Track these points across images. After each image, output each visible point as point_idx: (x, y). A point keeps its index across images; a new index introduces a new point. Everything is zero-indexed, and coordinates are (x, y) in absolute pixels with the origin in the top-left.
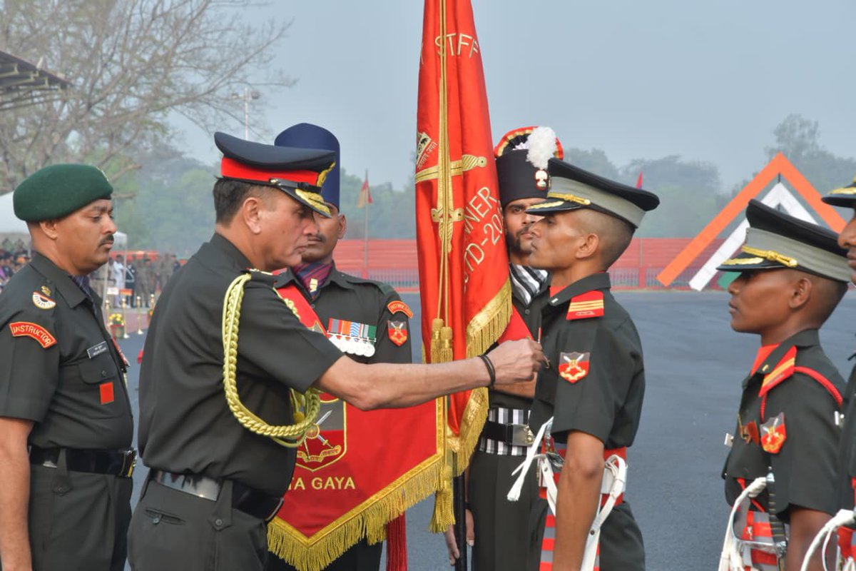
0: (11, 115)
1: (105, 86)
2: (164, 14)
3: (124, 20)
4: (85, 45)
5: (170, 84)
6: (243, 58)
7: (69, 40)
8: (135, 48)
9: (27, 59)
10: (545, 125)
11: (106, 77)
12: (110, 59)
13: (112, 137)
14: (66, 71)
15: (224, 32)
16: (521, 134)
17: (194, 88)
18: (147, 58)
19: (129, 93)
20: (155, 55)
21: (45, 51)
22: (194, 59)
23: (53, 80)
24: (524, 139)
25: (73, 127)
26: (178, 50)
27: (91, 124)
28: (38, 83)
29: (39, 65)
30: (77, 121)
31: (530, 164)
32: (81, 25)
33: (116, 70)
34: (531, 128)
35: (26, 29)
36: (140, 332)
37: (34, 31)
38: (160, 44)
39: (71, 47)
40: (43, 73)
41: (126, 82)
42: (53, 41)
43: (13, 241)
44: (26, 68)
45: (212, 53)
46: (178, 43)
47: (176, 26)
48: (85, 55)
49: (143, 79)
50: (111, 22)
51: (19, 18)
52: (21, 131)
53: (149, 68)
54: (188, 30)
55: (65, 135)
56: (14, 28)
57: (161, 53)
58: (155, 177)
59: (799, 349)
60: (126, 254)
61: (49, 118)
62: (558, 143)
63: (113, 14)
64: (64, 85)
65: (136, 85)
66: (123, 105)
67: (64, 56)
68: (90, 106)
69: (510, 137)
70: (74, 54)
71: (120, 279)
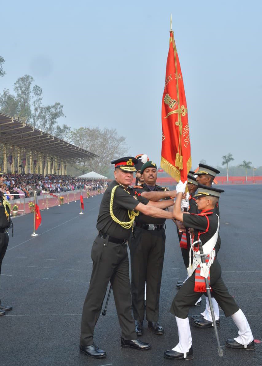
0: (91, 161)
1: (104, 157)
2: (113, 146)
3: (107, 147)
4: (102, 151)
5: (114, 156)
6: (124, 152)
7: (99, 150)
8: (109, 151)
9: (94, 153)
10: (145, 154)
11: (105, 155)
12: (105, 153)
13: (105, 164)
14: (99, 154)
15: (121, 148)
16: (140, 156)
17: (117, 156)
18: (110, 152)
19: (108, 157)
20: (111, 152)
21: (96, 152)
22: (117, 152)
23: (97, 156)
24: (140, 157)
25: (100, 162)
26: (115, 151)
27: (102, 162)
28: (95, 156)
29: (95, 154)
30: (100, 161)
31: (142, 162)
32: (101, 148)
33: (106, 154)
34: (142, 155)
35: (93, 149)
36: (102, 193)
37: (95, 149)
38: (112, 151)
39: (100, 151)
40: (96, 155)
41: (107, 156)
42: (97, 151)
43: (92, 179)
44: (93, 154)
45: (119, 152)
46: (115, 150)
47: (114, 148)
48: (102, 152)
49: (110, 155)
50: (105, 147)
51: (93, 147)
52: (93, 163)
53: (111, 154)
54: (116, 148)
55: (99, 164)
56: (92, 149)
57: (112, 152)
58: (111, 169)
59: (192, 195)
60: (107, 180)
61: (97, 161)
62: (148, 158)
63: (106, 146)
64: (99, 156)
65: (109, 156)
66: (107, 159)
67: (99, 153)
68: (102, 159)
69: (138, 157)
70: (100, 152)
71: (107, 184)
